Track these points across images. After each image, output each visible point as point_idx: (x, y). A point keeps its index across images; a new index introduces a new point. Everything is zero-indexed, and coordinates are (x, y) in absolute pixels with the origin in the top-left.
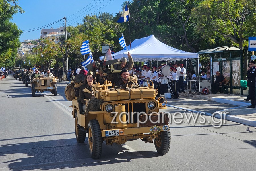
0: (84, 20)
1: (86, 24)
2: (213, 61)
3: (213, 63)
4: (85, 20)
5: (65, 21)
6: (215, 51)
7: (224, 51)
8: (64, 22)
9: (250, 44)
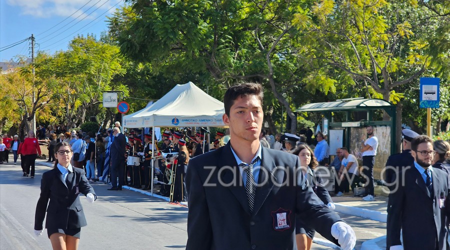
2: (330, 128)
3: (331, 131)
5: (32, 43)
6: (337, 107)
7: (358, 107)
8: (31, 46)
9: (423, 92)
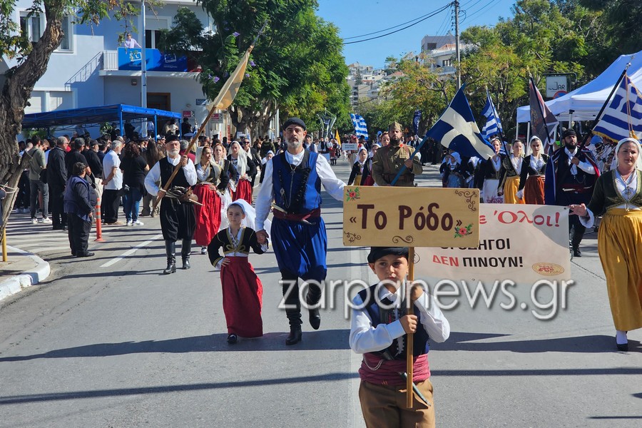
0: (517, 9)
1: (519, 18)
4: (519, 8)
5: (456, 11)
8: (454, 14)
